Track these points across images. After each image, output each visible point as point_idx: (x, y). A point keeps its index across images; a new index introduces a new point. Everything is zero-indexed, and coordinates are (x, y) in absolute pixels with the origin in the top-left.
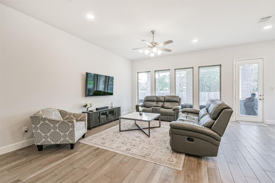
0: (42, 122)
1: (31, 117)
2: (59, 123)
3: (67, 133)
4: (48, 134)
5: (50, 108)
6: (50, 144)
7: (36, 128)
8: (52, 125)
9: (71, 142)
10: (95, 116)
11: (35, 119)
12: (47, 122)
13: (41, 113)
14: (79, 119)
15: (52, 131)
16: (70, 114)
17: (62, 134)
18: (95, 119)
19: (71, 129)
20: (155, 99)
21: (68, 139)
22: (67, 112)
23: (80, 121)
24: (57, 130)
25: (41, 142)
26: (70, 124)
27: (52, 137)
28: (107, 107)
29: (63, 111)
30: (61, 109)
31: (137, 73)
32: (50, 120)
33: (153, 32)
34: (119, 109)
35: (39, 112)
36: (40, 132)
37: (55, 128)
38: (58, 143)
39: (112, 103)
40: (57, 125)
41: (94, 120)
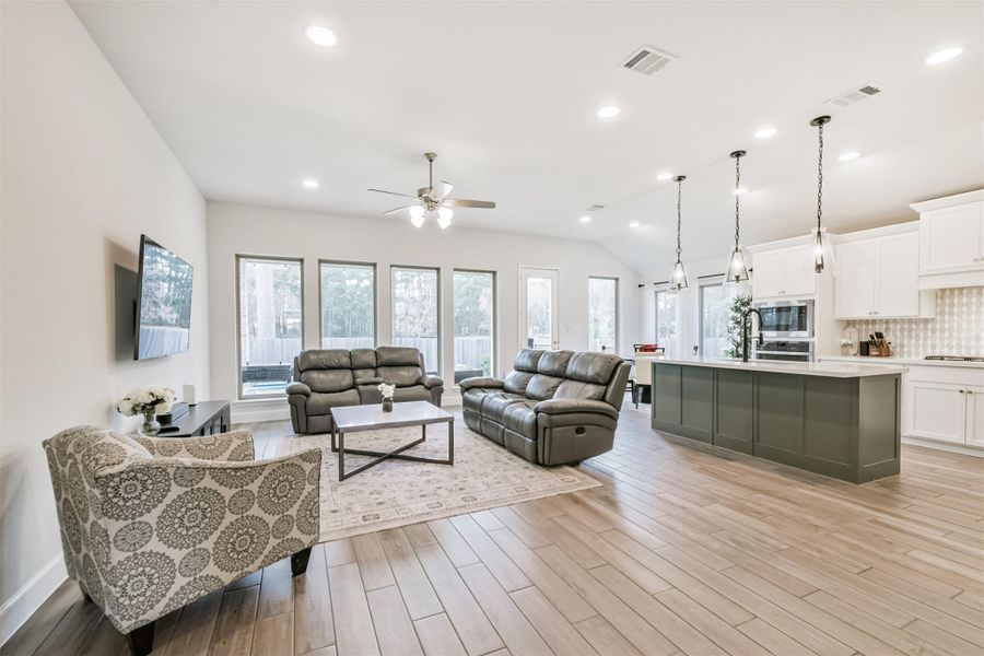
0: (175, 492)
3: (294, 511)
4: (209, 543)
6: (215, 587)
8: (227, 493)
9: (308, 540)
12: (207, 482)
15: (229, 518)
17: (272, 520)
19: (308, 489)
20: (345, 361)
21: (294, 533)
24: (255, 510)
25: (165, 601)
26: (309, 468)
27: (227, 549)
32: (222, 472)
33: (430, 157)
36: (162, 549)
37: (242, 502)
38: (255, 567)
40: (254, 487)
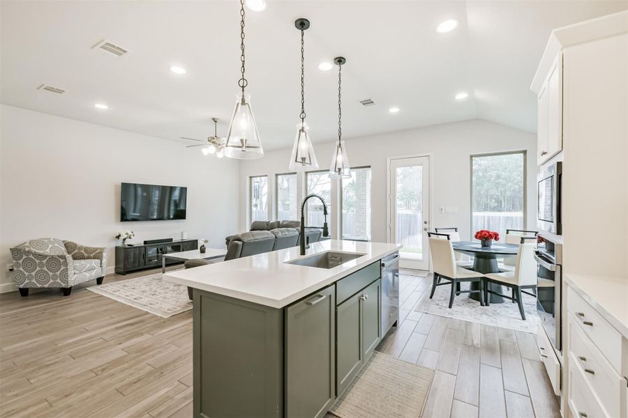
0: (24, 257)
1: (11, 249)
2: (47, 258)
3: (58, 273)
4: (33, 274)
5: (46, 239)
6: (35, 287)
7: (18, 265)
8: (38, 261)
9: (64, 285)
10: (134, 254)
11: (17, 252)
12: (31, 256)
13: (27, 244)
14: (92, 255)
15: (38, 269)
16: (80, 248)
17: (51, 274)
18: (135, 258)
19: (63, 268)
21: (58, 281)
22: (76, 245)
23: (94, 258)
24: (45, 269)
25: (24, 284)
26: (62, 261)
27: (38, 277)
28: (171, 240)
29: (71, 243)
30: (69, 240)
31: (248, 179)
32: (35, 255)
33: (215, 120)
34: (194, 244)
35: (25, 243)
36: (23, 270)
37: (41, 265)
38: (46, 286)
39: (182, 233)
40: (44, 261)
41: (132, 260)
